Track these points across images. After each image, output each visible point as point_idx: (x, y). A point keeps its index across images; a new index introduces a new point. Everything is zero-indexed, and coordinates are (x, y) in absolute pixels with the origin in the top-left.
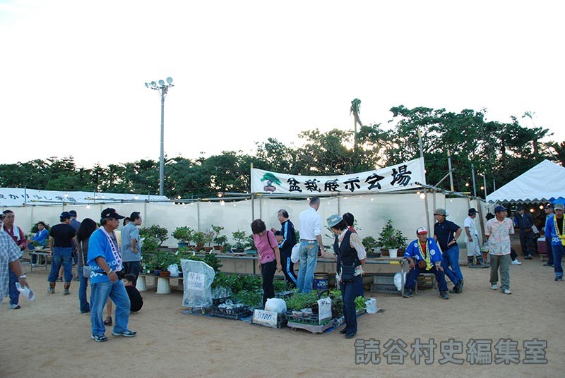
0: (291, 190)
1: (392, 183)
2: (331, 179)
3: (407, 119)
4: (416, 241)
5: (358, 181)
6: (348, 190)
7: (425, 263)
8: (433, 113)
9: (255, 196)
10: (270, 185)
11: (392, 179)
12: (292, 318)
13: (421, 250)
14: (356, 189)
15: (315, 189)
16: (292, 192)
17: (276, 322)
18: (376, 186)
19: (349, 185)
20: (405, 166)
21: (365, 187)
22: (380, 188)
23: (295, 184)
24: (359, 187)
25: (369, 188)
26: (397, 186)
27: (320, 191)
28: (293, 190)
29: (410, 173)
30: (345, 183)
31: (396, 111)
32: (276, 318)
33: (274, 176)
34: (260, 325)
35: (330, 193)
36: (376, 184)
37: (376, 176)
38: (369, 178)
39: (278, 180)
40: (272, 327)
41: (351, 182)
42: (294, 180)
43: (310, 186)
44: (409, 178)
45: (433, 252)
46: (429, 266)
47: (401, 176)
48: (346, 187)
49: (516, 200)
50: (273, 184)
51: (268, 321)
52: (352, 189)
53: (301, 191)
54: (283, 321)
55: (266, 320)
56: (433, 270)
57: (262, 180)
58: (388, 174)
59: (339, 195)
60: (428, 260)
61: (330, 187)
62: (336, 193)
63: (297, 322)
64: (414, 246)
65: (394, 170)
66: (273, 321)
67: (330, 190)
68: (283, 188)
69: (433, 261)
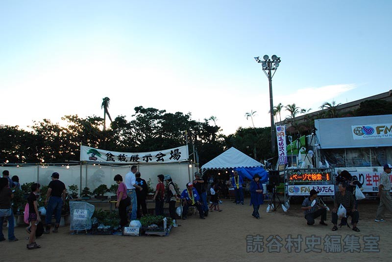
0: (107, 160)
1: (170, 158)
2: (135, 154)
3: (143, 115)
4: (186, 190)
5: (151, 156)
6: (145, 161)
7: (192, 201)
8: (158, 112)
9: (83, 163)
10: (93, 156)
11: (170, 156)
12: (148, 230)
13: (189, 194)
14: (149, 161)
15: (124, 160)
16: (108, 162)
17: (138, 233)
18: (161, 160)
19: (146, 159)
20: (178, 150)
21: (154, 160)
22: (163, 160)
23: (111, 156)
24: (151, 160)
25: (157, 161)
26: (173, 160)
27: (126, 161)
28: (109, 160)
29: (180, 153)
30: (144, 157)
31: (137, 109)
32: (138, 230)
33: (97, 151)
34: (129, 235)
35: (133, 162)
36: (161, 158)
37: (161, 154)
38: (158, 155)
39: (99, 154)
40: (136, 236)
41: (147, 157)
42: (111, 154)
43: (121, 158)
44: (180, 156)
45: (195, 195)
46: (194, 203)
47: (175, 154)
48: (144, 160)
49: (218, 168)
50: (95, 156)
51: (134, 232)
52: (147, 161)
53: (114, 161)
54: (143, 232)
55: (132, 232)
56: (196, 205)
57: (88, 153)
58: (168, 153)
59: (139, 164)
60: (193, 200)
61: (133, 159)
62: (137, 163)
63: (151, 231)
64: (185, 193)
65: (172, 151)
66: (137, 232)
67: (133, 161)
68: (103, 158)
69: (195, 200)
